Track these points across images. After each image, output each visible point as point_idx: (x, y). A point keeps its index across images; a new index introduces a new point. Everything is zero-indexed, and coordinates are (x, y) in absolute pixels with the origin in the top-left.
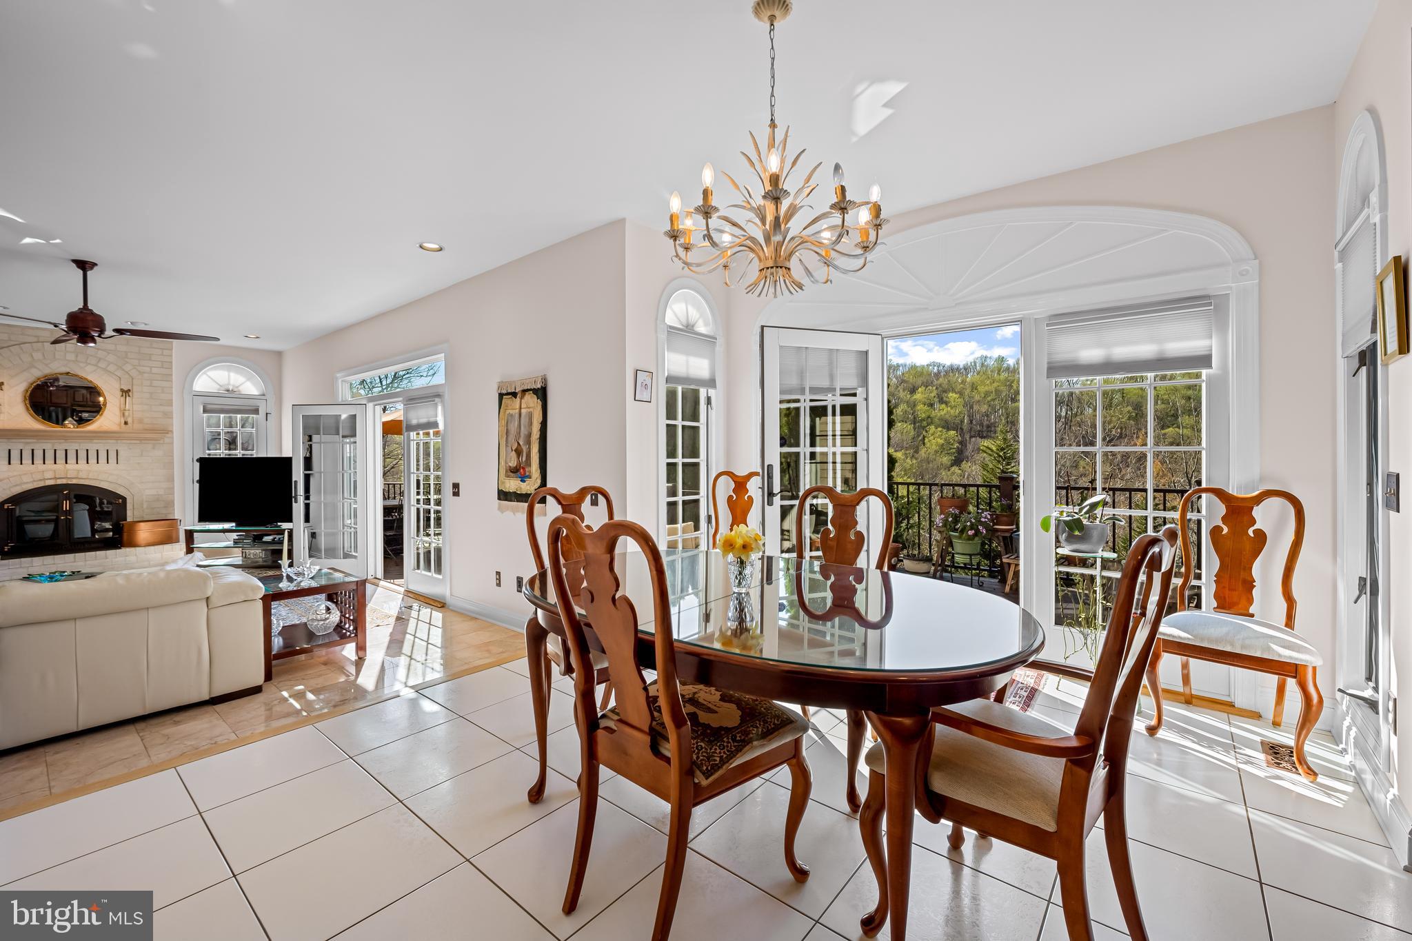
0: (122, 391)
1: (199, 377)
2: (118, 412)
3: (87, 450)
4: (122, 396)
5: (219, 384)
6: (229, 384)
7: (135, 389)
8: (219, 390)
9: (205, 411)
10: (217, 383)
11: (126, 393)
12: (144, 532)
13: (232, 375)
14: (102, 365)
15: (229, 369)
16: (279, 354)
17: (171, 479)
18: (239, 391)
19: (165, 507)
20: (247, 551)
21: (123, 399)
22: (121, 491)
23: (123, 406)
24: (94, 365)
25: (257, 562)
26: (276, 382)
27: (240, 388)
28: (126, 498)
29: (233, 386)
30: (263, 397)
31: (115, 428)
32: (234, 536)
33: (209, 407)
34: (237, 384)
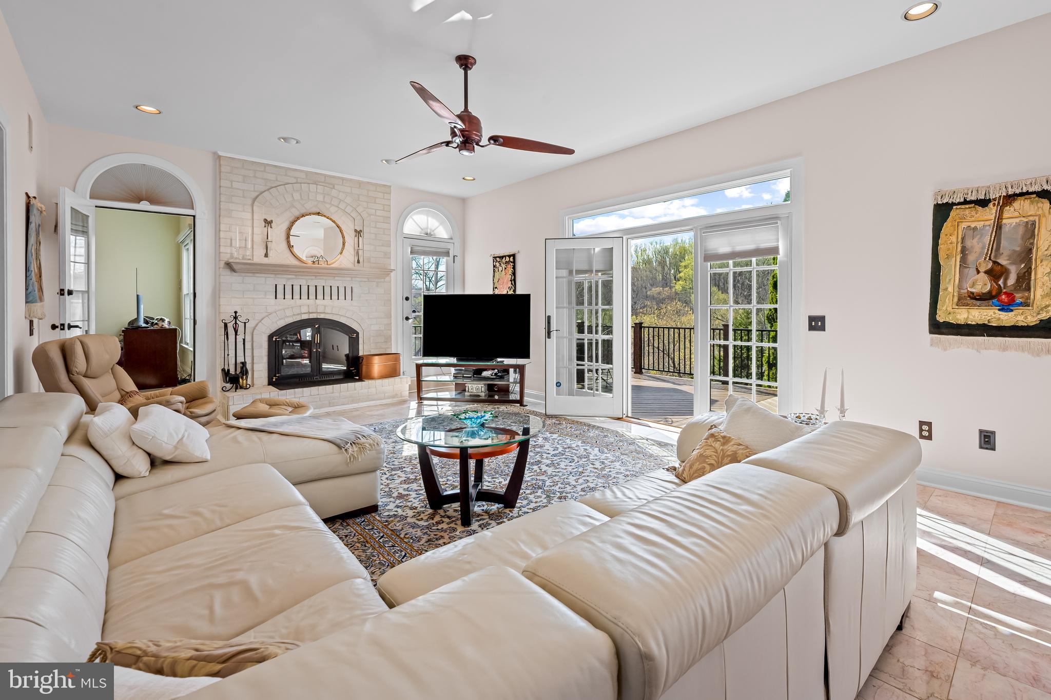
0: (356, 231)
1: (407, 220)
2: (352, 252)
3: (331, 286)
4: (356, 236)
5: (421, 228)
6: (427, 228)
7: (366, 230)
8: (421, 233)
9: (412, 252)
10: (420, 227)
11: (358, 233)
12: (377, 366)
13: (430, 219)
14: (342, 206)
15: (428, 214)
16: (463, 201)
17: (389, 316)
18: (435, 235)
19: (385, 342)
20: (470, 385)
21: (356, 239)
22: (354, 326)
23: (356, 246)
24: (336, 206)
25: (479, 396)
26: (460, 226)
27: (435, 232)
28: (359, 333)
29: (431, 230)
30: (451, 241)
31: (350, 266)
32: (453, 370)
33: (416, 248)
34: (433, 229)
